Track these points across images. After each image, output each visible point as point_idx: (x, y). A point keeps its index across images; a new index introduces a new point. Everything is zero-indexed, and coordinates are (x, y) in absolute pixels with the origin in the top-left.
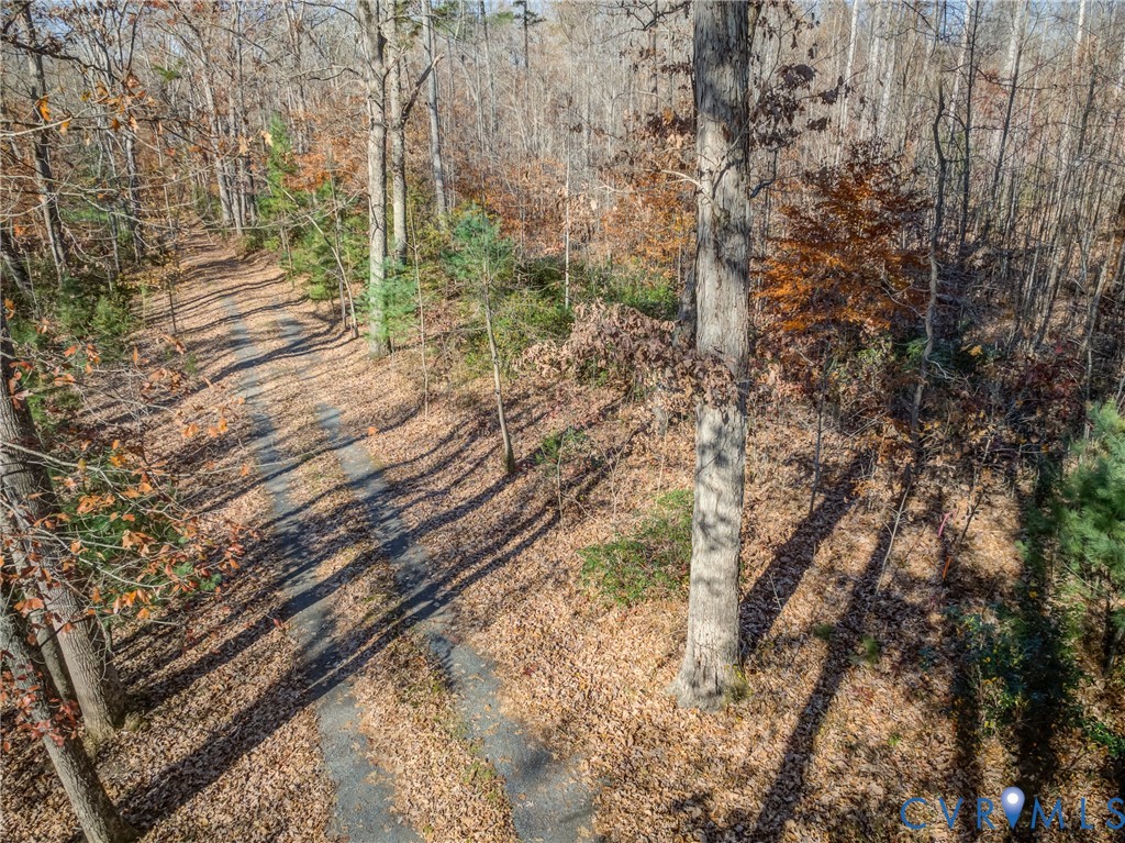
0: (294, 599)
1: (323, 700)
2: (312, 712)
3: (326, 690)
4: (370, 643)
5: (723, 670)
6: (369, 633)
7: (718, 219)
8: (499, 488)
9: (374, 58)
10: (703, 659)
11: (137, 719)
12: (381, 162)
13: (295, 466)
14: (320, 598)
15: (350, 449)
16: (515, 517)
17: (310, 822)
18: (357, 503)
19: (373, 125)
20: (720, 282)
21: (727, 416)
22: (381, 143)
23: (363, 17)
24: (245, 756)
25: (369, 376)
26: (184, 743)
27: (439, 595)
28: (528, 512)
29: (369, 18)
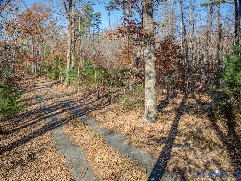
0: (47, 116)
1: (54, 129)
2: (52, 131)
3: (55, 128)
4: (66, 121)
5: (154, 112)
6: (66, 119)
7: (147, 5)
8: (96, 101)
9: (70, 25)
10: (149, 110)
11: (4, 135)
12: (70, 45)
13: (48, 100)
14: (53, 116)
15: (61, 98)
16: (100, 104)
17: (50, 147)
18: (63, 104)
19: (69, 38)
20: (148, 18)
21: (151, 47)
22: (71, 42)
23: (69, 18)
24: (33, 139)
25: (65, 89)
26: (16, 139)
27: (83, 114)
28: (103, 103)
29: (70, 18)
